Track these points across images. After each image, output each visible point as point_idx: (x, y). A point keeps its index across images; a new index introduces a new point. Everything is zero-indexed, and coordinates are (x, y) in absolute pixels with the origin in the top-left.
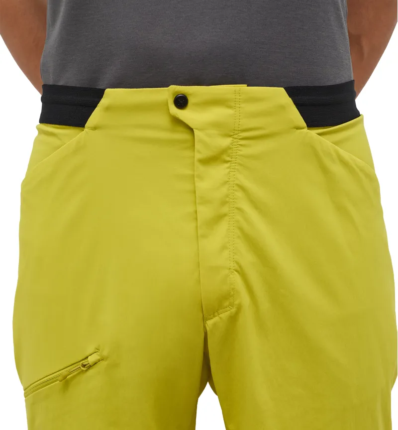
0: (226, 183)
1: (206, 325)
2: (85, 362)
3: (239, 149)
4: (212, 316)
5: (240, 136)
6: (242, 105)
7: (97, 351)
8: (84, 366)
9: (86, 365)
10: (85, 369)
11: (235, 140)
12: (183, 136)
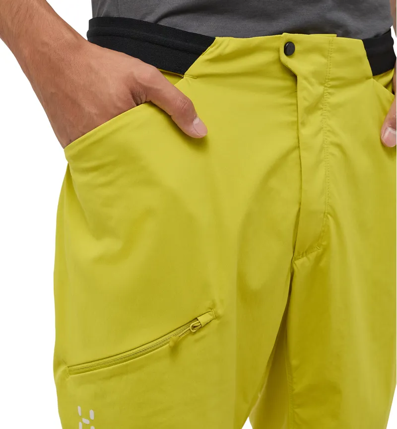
0: (321, 129)
1: (294, 264)
2: (195, 323)
3: (328, 96)
4: (301, 256)
5: (329, 84)
6: (333, 55)
7: (210, 310)
8: (194, 327)
9: (196, 327)
10: (195, 331)
11: (326, 88)
12: (289, 83)
